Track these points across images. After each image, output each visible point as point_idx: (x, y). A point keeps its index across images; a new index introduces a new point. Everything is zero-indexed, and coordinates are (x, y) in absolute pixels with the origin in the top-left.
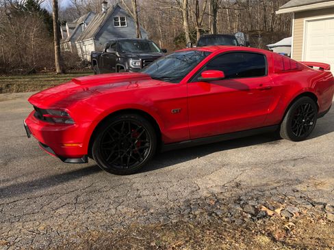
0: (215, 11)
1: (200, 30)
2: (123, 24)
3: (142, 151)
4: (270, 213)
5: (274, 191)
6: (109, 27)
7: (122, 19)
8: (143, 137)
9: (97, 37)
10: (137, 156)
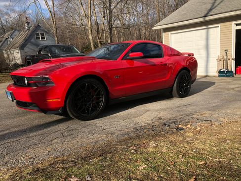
0: (111, 29)
1: (100, 42)
2: (43, 38)
3: (98, 103)
4: (184, 127)
5: (181, 119)
6: (32, 40)
7: (43, 35)
8: (99, 94)
9: (22, 47)
10: (95, 107)
